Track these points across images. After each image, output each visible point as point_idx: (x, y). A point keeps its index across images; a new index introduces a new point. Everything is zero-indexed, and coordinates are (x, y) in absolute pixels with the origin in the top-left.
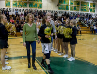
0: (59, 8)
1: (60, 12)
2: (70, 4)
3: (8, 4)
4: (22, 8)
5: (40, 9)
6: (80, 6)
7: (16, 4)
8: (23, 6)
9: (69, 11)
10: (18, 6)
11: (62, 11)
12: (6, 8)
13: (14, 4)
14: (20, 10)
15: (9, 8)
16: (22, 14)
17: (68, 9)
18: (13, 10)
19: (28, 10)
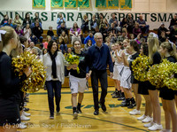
3: (38, 1)
4: (76, 11)
5: (126, 12)
8: (80, 4)
10: (67, 4)
12: (34, 11)
14: (70, 17)
15: (41, 11)
18: (53, 16)
19: (94, 14)
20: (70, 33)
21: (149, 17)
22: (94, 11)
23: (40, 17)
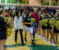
0: (42, 4)
1: (43, 7)
2: (50, 1)
3: (3, 1)
4: (14, 5)
5: (27, 5)
6: (58, 2)
7: (9, 1)
8: (15, 2)
9: (50, 6)
10: (11, 2)
11: (44, 6)
12: (2, 4)
13: (7, 1)
14: (12, 6)
15: (4, 4)
16: (14, 9)
17: (49, 5)
18: (7, 6)
19: (19, 5)
20: (12, 10)
21: (33, 7)
22: (19, 4)
23: (4, 6)
